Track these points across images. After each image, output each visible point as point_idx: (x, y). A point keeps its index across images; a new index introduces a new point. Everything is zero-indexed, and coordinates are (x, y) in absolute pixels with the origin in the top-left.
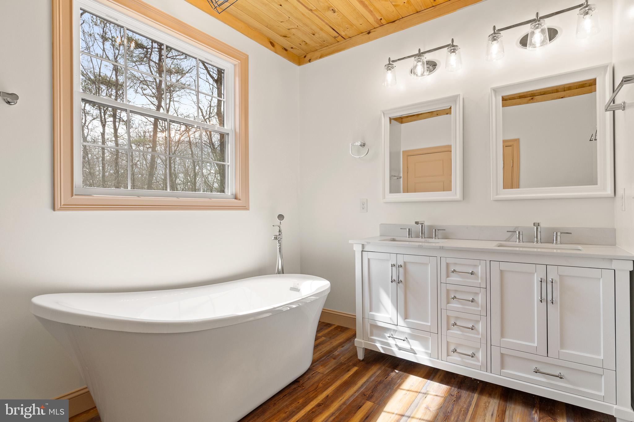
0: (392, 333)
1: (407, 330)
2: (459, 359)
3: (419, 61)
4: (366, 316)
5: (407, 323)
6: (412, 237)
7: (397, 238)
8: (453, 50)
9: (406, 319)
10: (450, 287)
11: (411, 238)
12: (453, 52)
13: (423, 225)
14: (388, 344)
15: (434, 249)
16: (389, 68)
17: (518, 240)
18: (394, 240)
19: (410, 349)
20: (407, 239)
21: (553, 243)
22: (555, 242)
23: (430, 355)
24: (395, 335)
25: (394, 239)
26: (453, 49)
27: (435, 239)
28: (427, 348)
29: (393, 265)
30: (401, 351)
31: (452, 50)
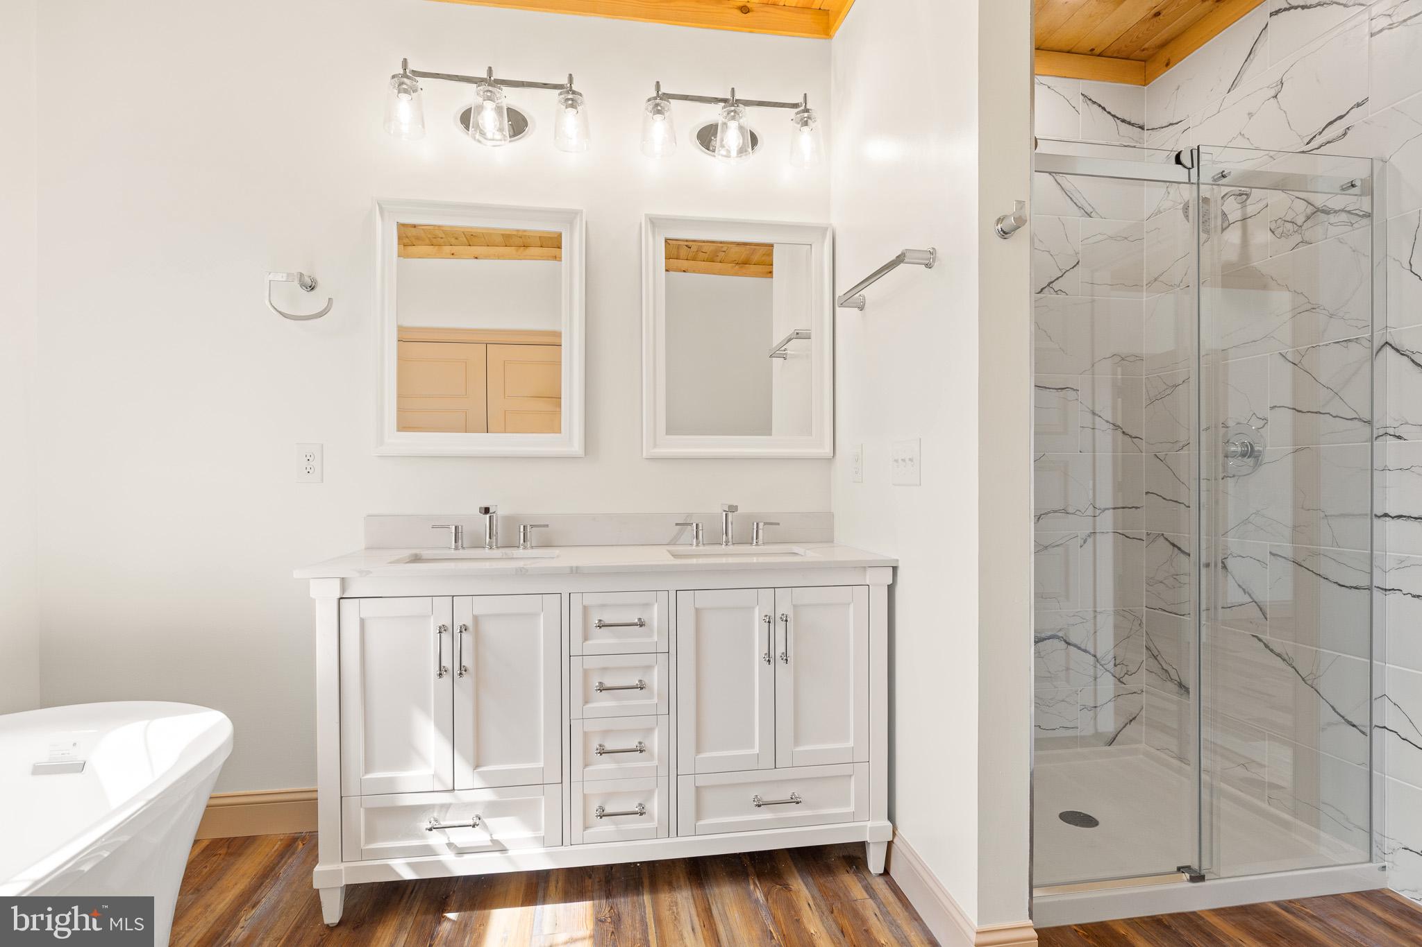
0: (435, 815)
1: (488, 796)
2: (611, 828)
3: (489, 99)
4: (353, 788)
5: (483, 776)
6: (463, 548)
7: (426, 553)
8: (570, 102)
9: (477, 766)
10: (591, 663)
11: (461, 551)
12: (572, 106)
13: (494, 515)
14: (429, 850)
15: (555, 574)
16: (404, 86)
17: (695, 540)
18: (416, 559)
19: (490, 843)
20: (452, 553)
21: (752, 544)
22: (755, 541)
23: (543, 841)
24: (444, 820)
25: (416, 555)
26: (572, 100)
27: (525, 548)
28: (535, 827)
29: (442, 630)
30: (466, 857)
31: (568, 99)
